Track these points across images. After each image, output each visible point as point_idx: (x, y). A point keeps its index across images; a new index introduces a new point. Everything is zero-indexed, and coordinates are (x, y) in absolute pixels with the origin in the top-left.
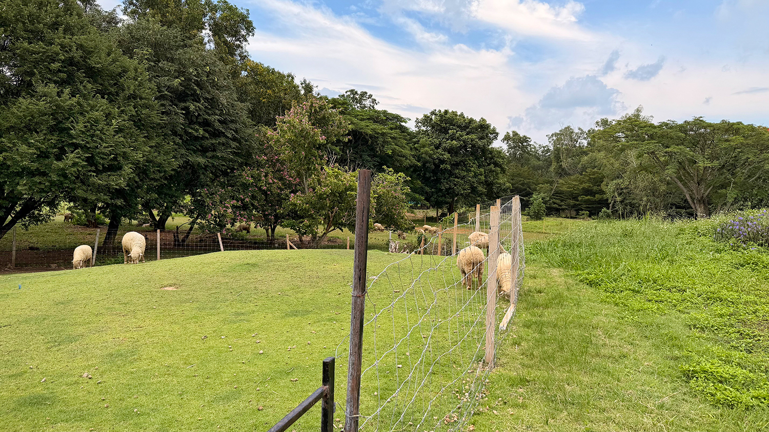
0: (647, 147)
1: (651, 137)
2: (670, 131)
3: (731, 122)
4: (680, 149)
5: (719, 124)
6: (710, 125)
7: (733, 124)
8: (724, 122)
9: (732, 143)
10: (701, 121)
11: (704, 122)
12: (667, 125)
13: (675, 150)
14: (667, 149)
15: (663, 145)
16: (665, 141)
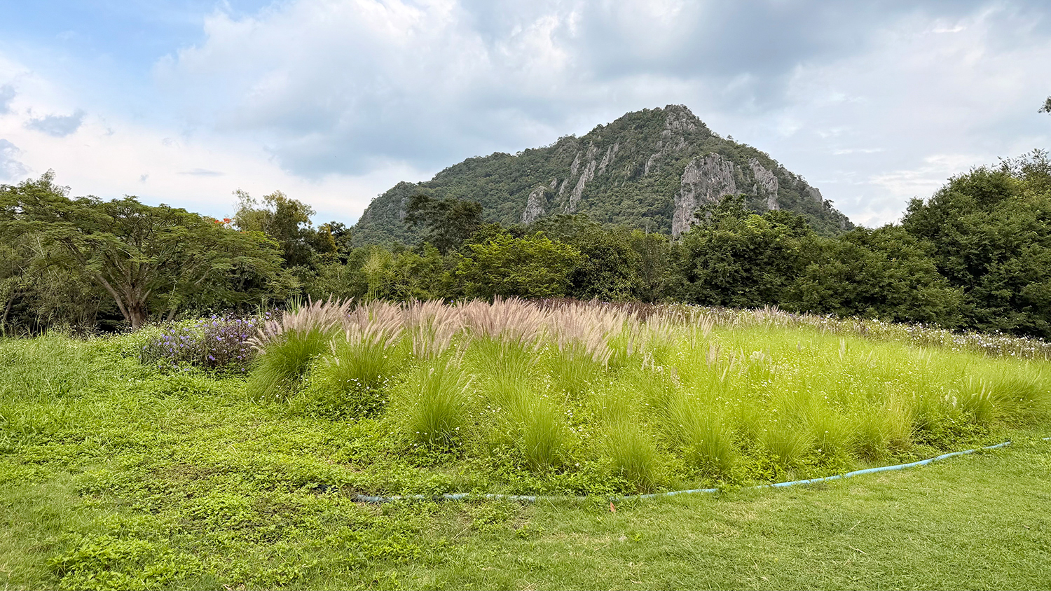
0: (58, 230)
1: (66, 217)
2: (93, 210)
3: (173, 207)
4: (107, 237)
5: (158, 208)
6: (146, 209)
7: (175, 210)
8: (163, 206)
9: (174, 235)
10: (135, 202)
11: (139, 204)
12: (88, 202)
13: (100, 238)
14: (88, 236)
15: (82, 229)
16: (86, 225)
